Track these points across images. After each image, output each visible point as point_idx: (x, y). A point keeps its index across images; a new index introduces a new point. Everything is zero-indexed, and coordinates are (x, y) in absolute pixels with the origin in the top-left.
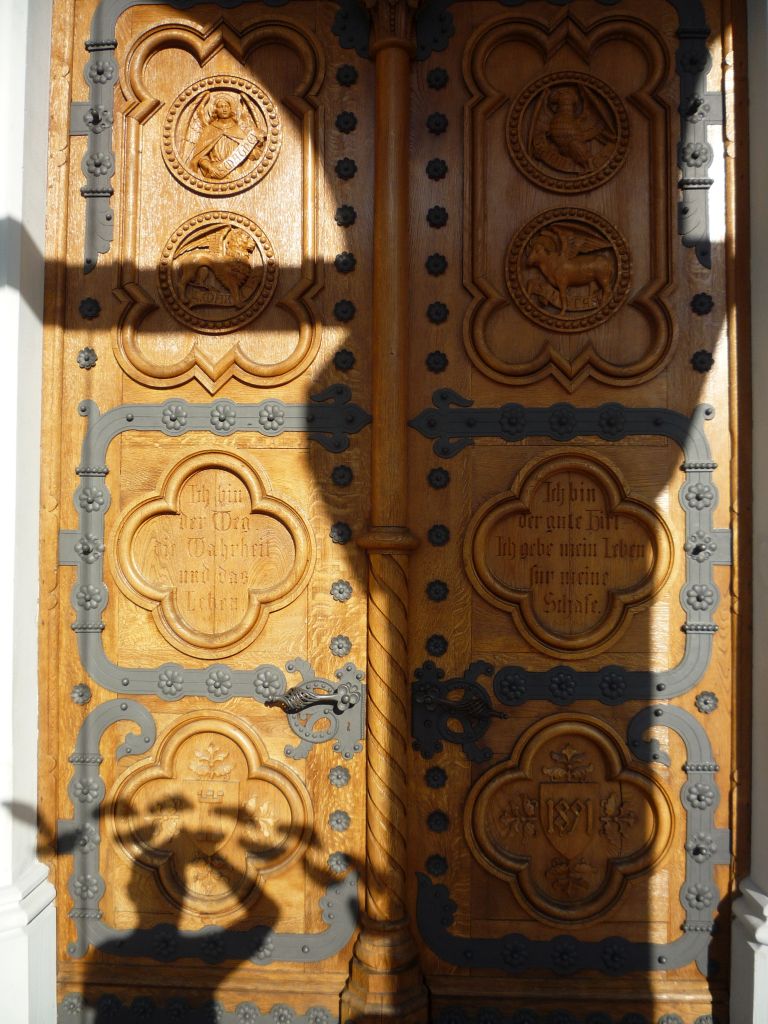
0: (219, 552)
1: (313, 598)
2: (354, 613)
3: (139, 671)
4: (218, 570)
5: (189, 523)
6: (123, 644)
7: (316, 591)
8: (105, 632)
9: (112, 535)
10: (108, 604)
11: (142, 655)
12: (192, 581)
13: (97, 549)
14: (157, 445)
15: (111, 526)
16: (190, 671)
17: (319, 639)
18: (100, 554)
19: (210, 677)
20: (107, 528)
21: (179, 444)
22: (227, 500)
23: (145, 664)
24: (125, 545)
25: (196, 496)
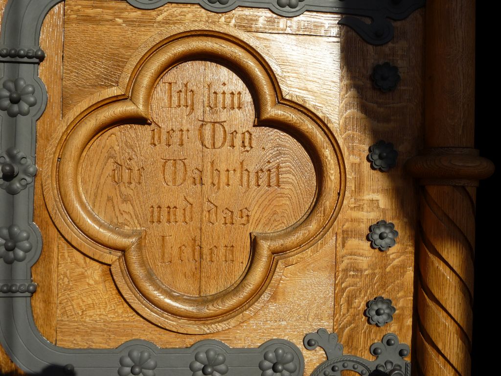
0: (207, 180)
1: (343, 246)
2: (398, 267)
3: (89, 351)
4: (206, 205)
5: (164, 137)
6: (64, 313)
7: (346, 235)
8: (38, 296)
9: (50, 151)
10: (43, 254)
11: (94, 329)
12: (169, 221)
13: (26, 172)
14: (119, 21)
15: (48, 139)
16: (166, 351)
17: (349, 303)
18: (29, 179)
19: (197, 359)
20: (41, 142)
21: (152, 21)
22: (220, 105)
23: (99, 342)
24: (69, 167)
25: (175, 99)
